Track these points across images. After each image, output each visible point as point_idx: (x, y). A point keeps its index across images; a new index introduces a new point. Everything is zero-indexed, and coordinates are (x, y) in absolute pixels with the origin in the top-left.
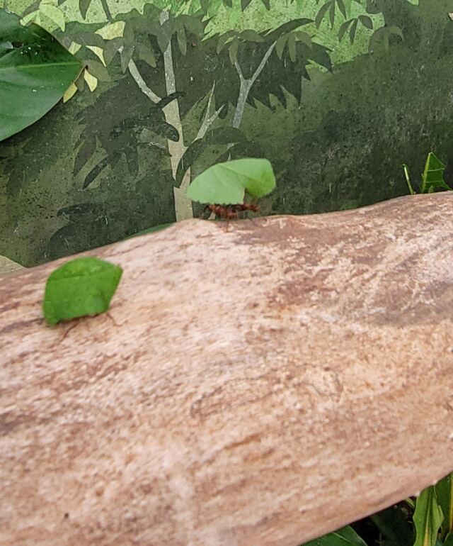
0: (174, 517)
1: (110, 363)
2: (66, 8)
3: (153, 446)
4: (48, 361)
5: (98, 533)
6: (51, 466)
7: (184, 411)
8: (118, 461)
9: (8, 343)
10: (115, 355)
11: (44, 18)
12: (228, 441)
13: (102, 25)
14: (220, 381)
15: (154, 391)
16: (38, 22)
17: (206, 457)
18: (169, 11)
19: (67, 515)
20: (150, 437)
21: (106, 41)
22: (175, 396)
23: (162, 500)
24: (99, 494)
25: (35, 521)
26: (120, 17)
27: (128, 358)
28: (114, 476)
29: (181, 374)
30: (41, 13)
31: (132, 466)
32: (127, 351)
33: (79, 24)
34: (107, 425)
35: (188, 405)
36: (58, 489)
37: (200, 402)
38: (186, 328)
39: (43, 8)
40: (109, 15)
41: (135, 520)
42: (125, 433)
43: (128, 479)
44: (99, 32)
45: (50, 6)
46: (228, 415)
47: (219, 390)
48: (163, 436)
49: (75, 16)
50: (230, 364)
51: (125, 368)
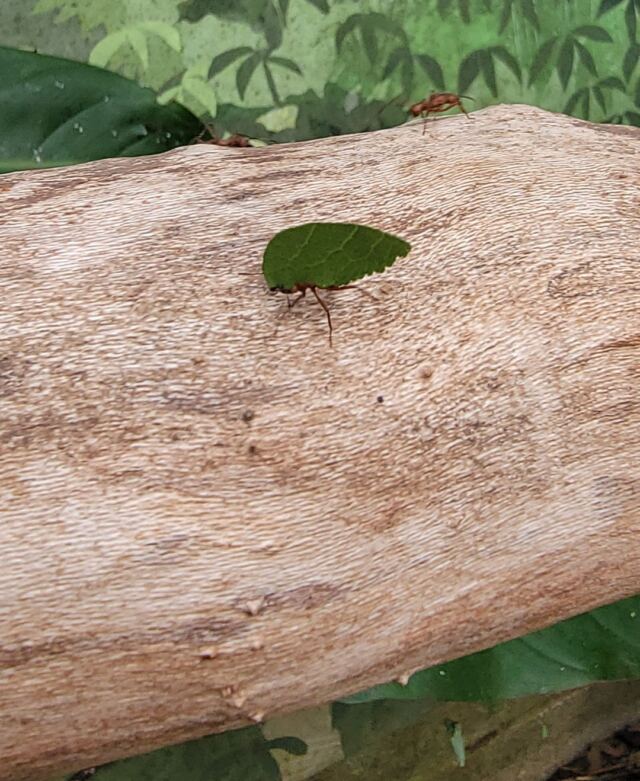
0: (533, 436)
1: (425, 218)
2: (217, 84)
3: (497, 327)
4: (336, 210)
5: (426, 434)
6: (354, 330)
7: (539, 287)
8: (450, 338)
9: (275, 189)
10: (430, 210)
11: (188, 96)
12: (605, 337)
13: (265, 110)
14: (587, 255)
15: (491, 256)
16: (180, 100)
17: (574, 355)
18: (359, 94)
19: (380, 400)
20: (492, 314)
21: (271, 133)
22: (524, 266)
23: (514, 404)
24: (426, 376)
25: (336, 399)
26: (291, 100)
27: (449, 215)
28: (444, 356)
29: (528, 239)
30: (184, 91)
31: (470, 349)
32: (447, 207)
33: (235, 107)
34: (430, 289)
35: (544, 279)
36: (366, 362)
37: (560, 277)
38: (527, 188)
39: (187, 82)
40: (275, 96)
41: (477, 425)
42: (456, 303)
43: (465, 366)
44: (262, 120)
45: (197, 81)
46: (600, 302)
47: (585, 266)
48: (511, 316)
49: (230, 96)
50: (599, 236)
51: (446, 225)
